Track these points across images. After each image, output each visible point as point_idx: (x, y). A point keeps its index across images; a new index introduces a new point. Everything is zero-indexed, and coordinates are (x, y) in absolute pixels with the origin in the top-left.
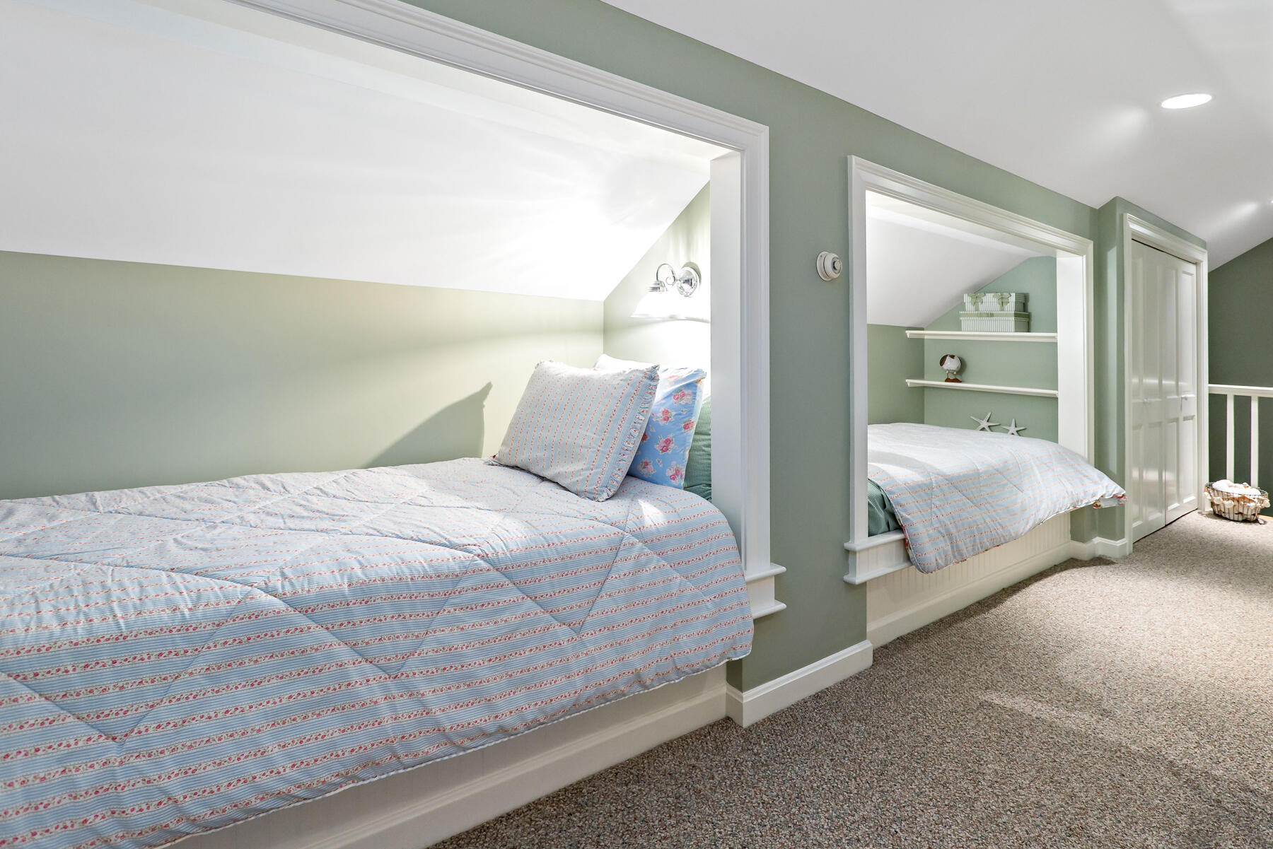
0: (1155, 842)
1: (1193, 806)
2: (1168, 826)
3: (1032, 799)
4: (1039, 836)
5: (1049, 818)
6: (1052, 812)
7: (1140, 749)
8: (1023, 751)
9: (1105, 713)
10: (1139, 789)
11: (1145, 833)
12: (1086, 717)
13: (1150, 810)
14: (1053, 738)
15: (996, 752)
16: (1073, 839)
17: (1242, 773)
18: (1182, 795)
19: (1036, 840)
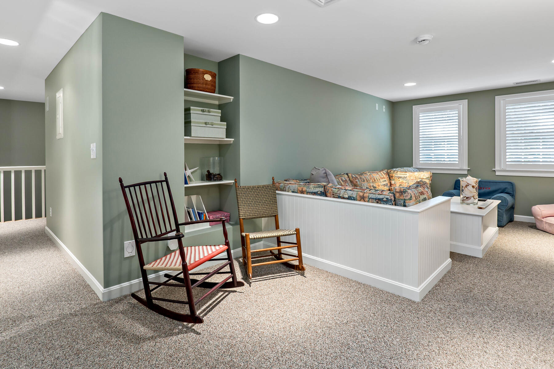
0: (98, 335)
1: (92, 319)
2: (94, 328)
3: (52, 359)
4: (71, 365)
5: (66, 358)
6: (64, 356)
7: (58, 318)
8: (24, 351)
9: (31, 317)
10: (74, 327)
11: (92, 335)
12: (26, 323)
13: (84, 329)
14: (27, 338)
15: (15, 361)
16: (80, 355)
17: (89, 302)
18: (84, 318)
19: (72, 367)
